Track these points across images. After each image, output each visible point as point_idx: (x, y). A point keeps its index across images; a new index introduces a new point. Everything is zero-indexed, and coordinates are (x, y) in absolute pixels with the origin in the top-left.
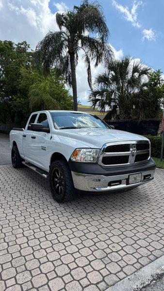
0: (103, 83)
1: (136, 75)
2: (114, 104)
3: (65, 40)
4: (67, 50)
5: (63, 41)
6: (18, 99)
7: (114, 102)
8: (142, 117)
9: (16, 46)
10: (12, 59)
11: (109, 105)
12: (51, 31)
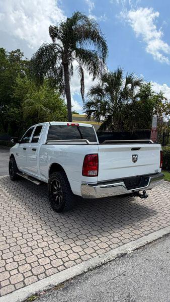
0: (96, 94)
1: (130, 86)
2: (109, 114)
3: (59, 52)
4: (61, 61)
5: (57, 53)
6: (11, 109)
7: (109, 112)
8: (135, 128)
9: (9, 54)
10: (5, 67)
11: (104, 115)
12: (45, 43)
